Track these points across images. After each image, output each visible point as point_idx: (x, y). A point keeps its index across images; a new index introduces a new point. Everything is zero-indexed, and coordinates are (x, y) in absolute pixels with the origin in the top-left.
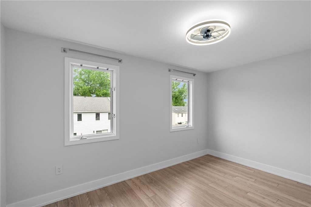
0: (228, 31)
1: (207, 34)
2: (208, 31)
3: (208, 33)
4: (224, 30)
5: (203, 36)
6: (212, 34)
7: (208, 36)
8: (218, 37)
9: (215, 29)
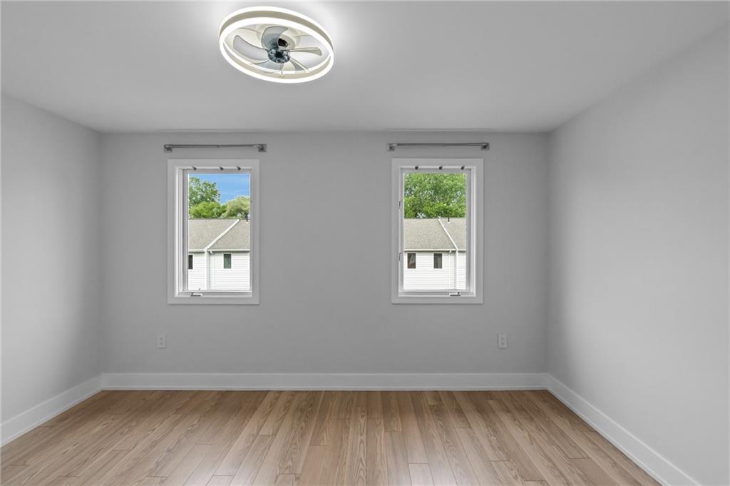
0: (328, 58)
1: (278, 49)
2: (282, 42)
3: (281, 48)
4: (318, 52)
5: (268, 51)
6: (292, 55)
7: (279, 56)
8: (306, 68)
9: (298, 42)
